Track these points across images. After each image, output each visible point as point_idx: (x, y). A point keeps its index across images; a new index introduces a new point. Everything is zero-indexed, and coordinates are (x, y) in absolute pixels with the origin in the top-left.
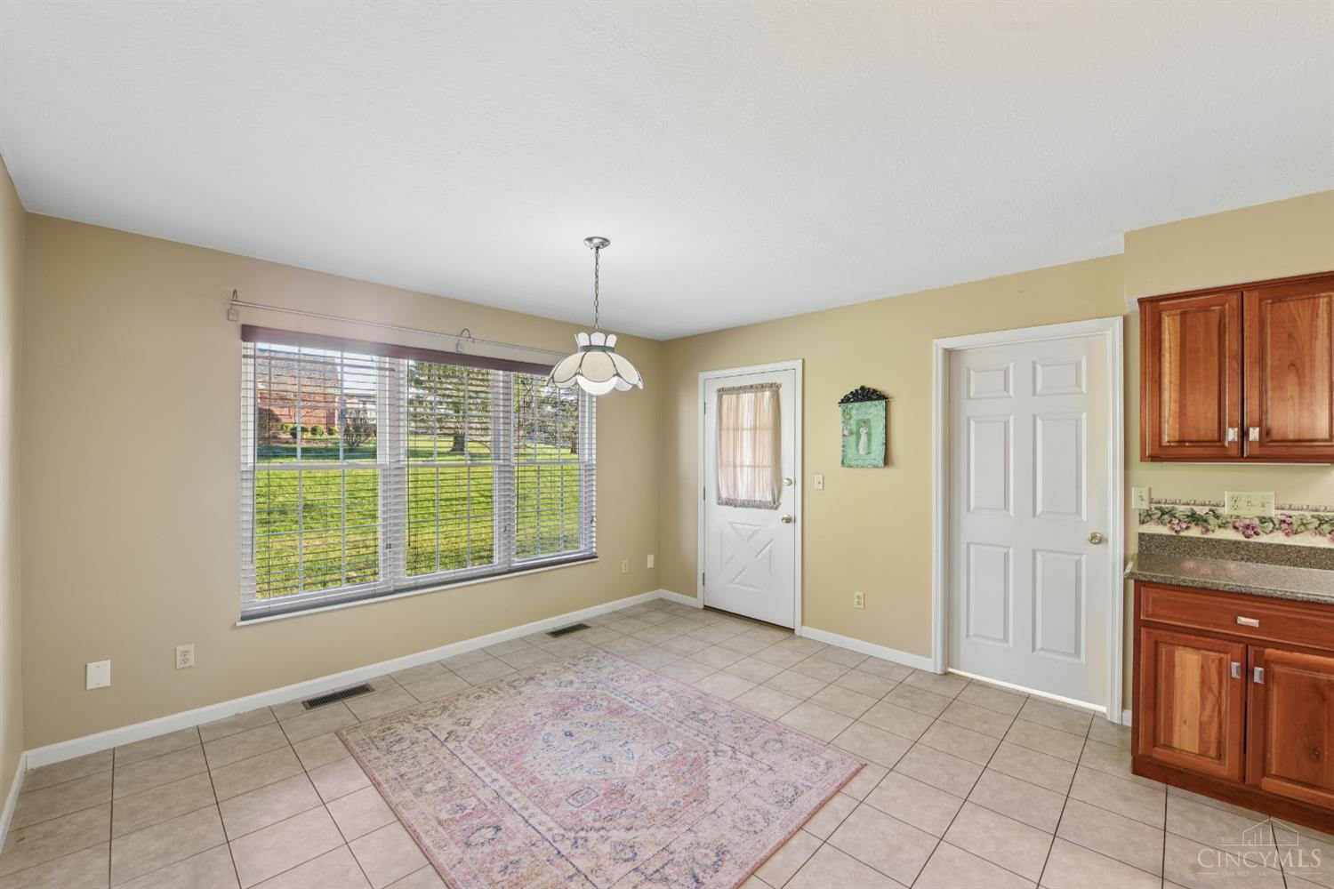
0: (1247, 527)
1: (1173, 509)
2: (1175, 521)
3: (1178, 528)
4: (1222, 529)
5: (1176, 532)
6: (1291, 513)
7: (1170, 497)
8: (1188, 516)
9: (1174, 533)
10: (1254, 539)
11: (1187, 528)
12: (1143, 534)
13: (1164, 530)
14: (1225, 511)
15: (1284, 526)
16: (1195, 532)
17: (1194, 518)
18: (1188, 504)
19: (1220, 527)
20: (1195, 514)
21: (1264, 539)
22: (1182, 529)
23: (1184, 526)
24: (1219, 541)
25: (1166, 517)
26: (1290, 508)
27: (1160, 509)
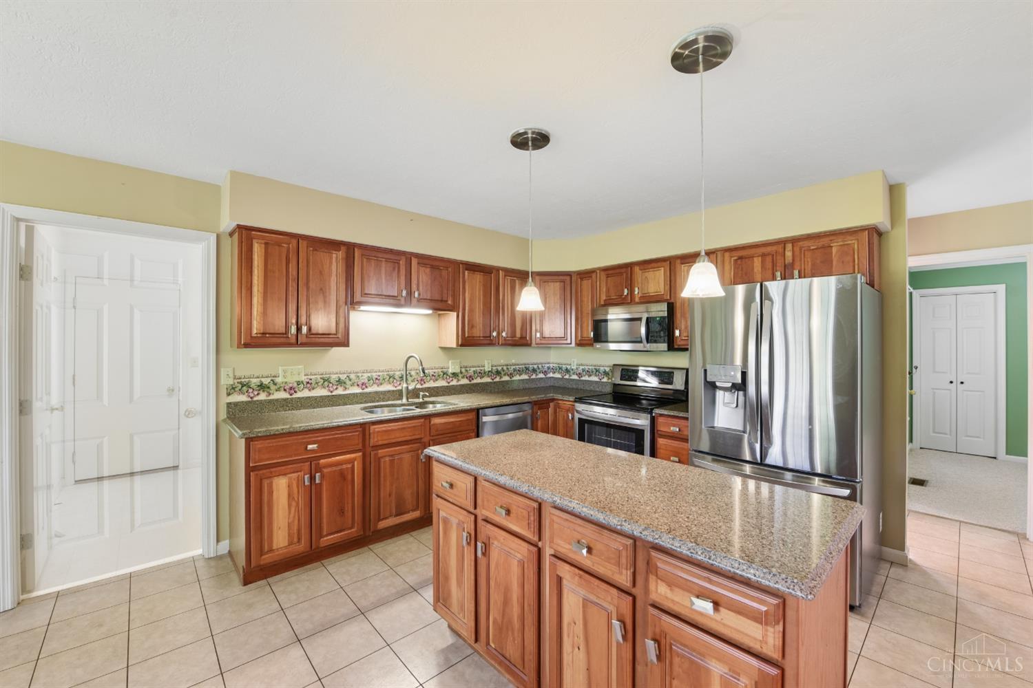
0: (291, 388)
1: (249, 382)
2: (250, 390)
3: (252, 395)
4: (278, 392)
5: (251, 398)
6: (312, 377)
7: (247, 374)
8: (259, 386)
9: (250, 399)
10: (295, 396)
11: (258, 394)
12: (230, 403)
13: (243, 398)
14: (279, 380)
15: (309, 385)
16: (263, 396)
17: (262, 387)
18: (258, 378)
19: (276, 391)
20: (262, 384)
21: (299, 395)
22: (255, 396)
23: (256, 393)
24: (277, 400)
25: (245, 388)
26: (311, 374)
27: (241, 383)
